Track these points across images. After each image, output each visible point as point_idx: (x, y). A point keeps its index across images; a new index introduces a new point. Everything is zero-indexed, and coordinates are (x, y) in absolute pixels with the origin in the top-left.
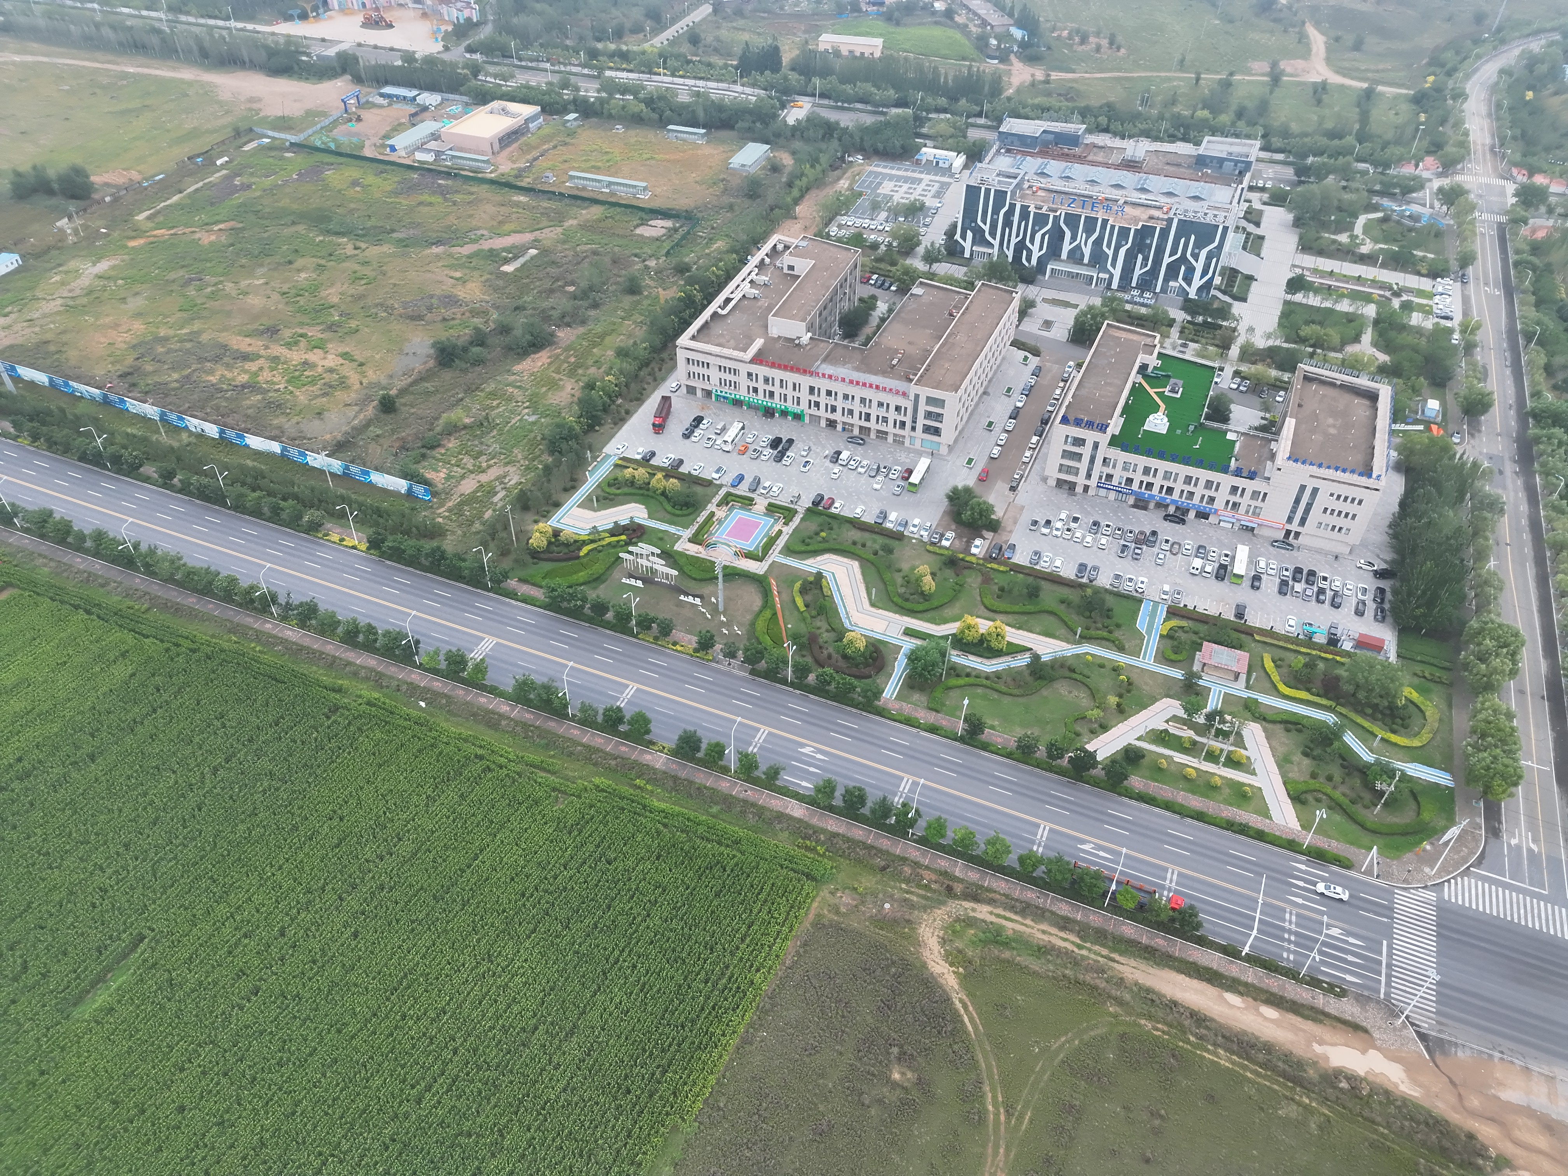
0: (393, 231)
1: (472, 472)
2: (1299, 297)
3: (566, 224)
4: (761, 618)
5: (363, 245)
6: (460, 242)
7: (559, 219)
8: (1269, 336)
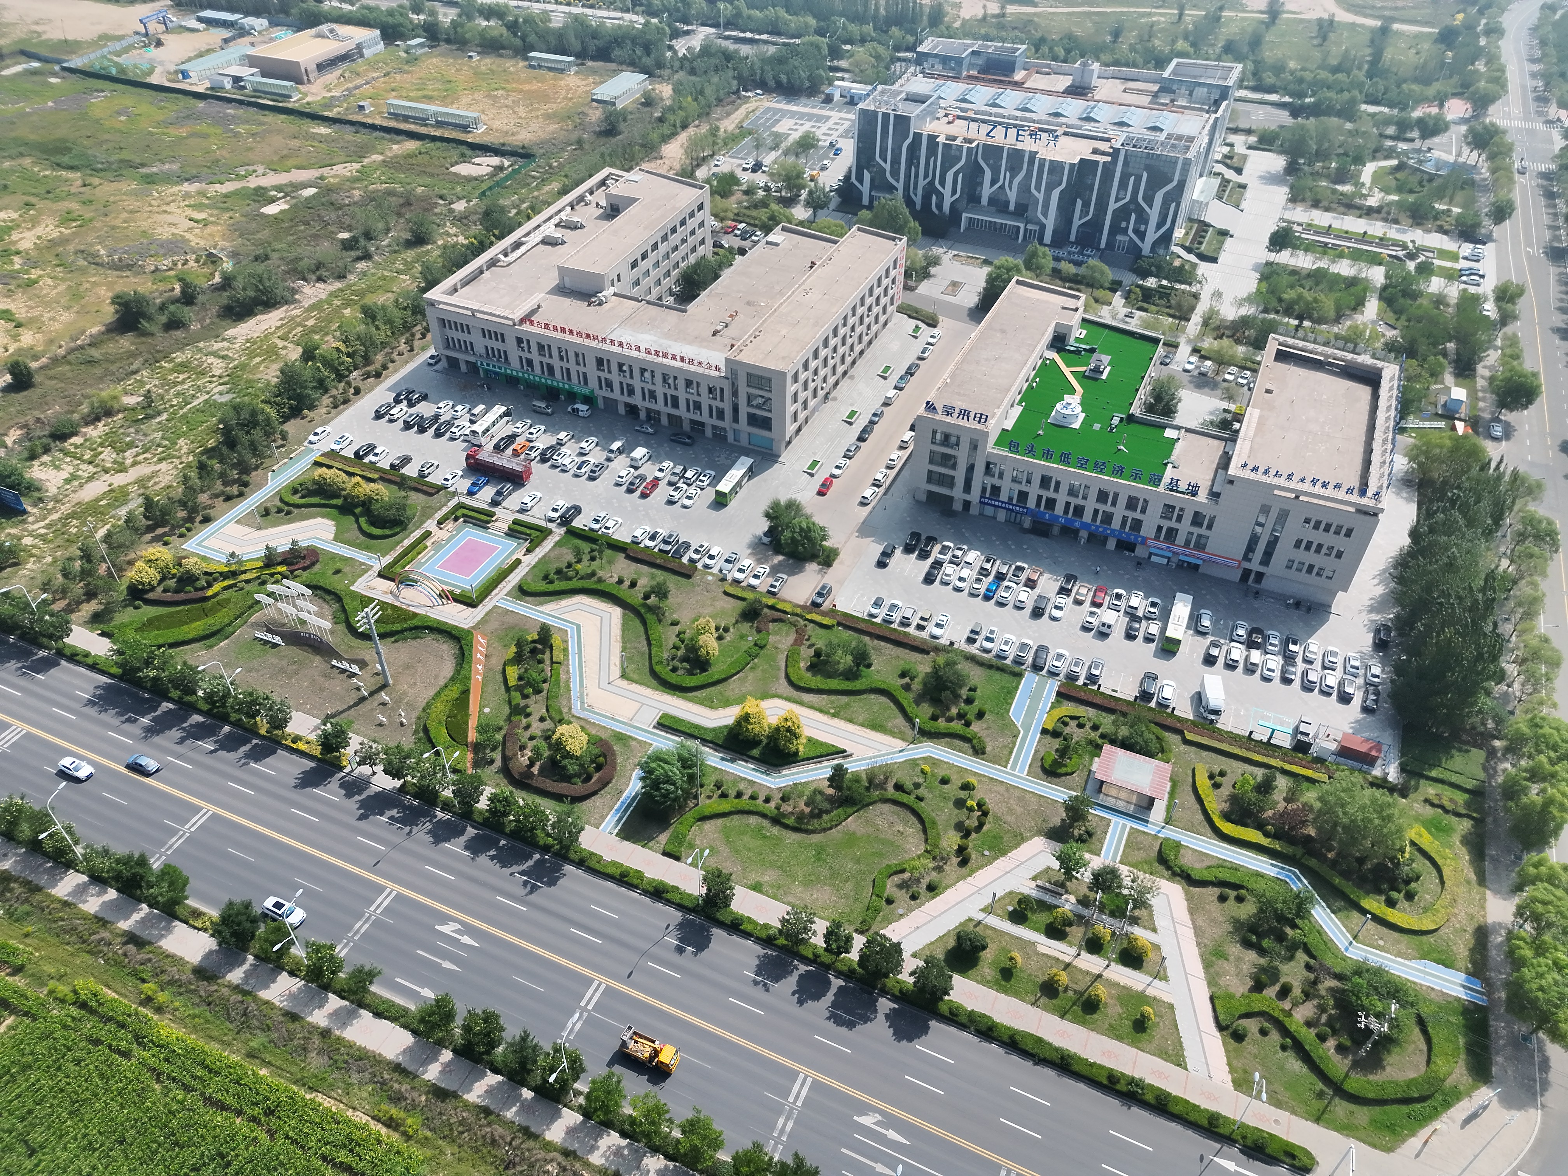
0: (143, 165)
1: (106, 472)
2: (1284, 257)
3: (366, 161)
4: (443, 698)
5: (96, 181)
6: (222, 177)
7: (359, 154)
8: (1240, 303)
